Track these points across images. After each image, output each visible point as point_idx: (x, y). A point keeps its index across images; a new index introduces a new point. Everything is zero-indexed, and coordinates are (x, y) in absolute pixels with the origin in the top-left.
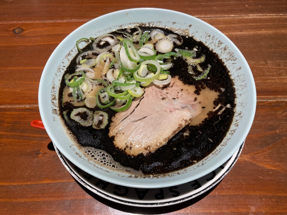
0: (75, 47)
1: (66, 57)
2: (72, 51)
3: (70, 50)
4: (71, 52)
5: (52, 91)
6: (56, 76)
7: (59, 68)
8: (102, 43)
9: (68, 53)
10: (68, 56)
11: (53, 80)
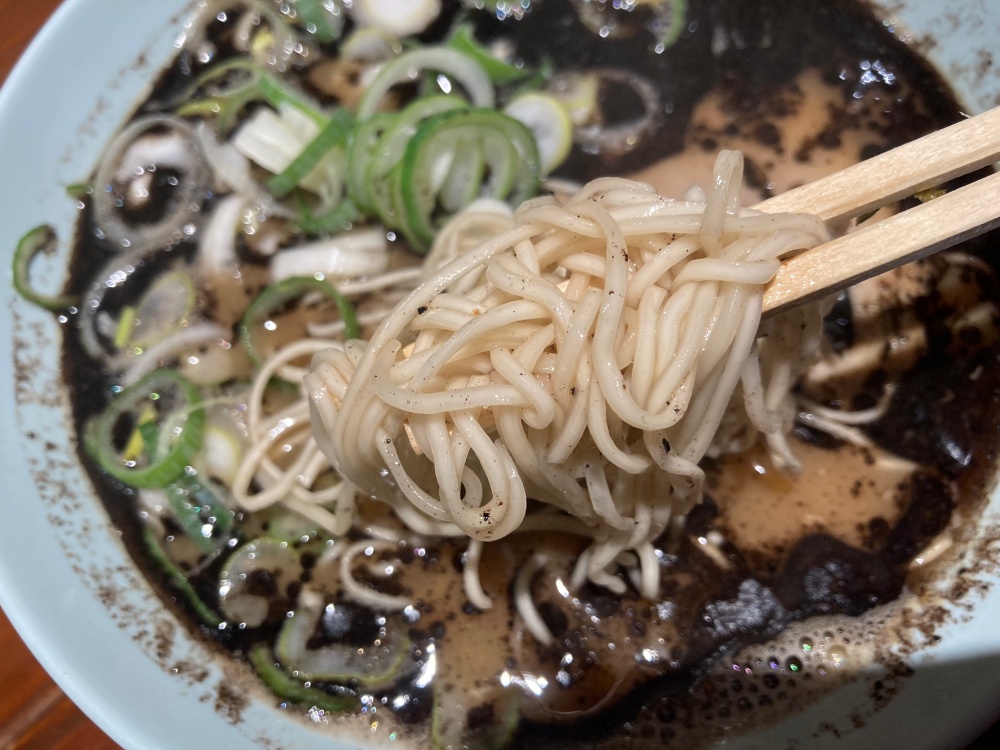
0: (17, 317)
1: (22, 396)
2: (19, 345)
3: (9, 348)
4: (23, 356)
5: (118, 621)
6: (66, 528)
7: (42, 479)
8: (140, 192)
9: (10, 370)
10: (24, 385)
11: (73, 561)
